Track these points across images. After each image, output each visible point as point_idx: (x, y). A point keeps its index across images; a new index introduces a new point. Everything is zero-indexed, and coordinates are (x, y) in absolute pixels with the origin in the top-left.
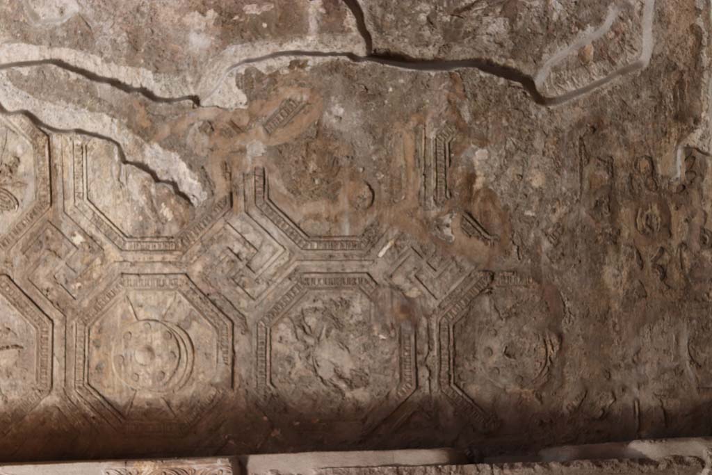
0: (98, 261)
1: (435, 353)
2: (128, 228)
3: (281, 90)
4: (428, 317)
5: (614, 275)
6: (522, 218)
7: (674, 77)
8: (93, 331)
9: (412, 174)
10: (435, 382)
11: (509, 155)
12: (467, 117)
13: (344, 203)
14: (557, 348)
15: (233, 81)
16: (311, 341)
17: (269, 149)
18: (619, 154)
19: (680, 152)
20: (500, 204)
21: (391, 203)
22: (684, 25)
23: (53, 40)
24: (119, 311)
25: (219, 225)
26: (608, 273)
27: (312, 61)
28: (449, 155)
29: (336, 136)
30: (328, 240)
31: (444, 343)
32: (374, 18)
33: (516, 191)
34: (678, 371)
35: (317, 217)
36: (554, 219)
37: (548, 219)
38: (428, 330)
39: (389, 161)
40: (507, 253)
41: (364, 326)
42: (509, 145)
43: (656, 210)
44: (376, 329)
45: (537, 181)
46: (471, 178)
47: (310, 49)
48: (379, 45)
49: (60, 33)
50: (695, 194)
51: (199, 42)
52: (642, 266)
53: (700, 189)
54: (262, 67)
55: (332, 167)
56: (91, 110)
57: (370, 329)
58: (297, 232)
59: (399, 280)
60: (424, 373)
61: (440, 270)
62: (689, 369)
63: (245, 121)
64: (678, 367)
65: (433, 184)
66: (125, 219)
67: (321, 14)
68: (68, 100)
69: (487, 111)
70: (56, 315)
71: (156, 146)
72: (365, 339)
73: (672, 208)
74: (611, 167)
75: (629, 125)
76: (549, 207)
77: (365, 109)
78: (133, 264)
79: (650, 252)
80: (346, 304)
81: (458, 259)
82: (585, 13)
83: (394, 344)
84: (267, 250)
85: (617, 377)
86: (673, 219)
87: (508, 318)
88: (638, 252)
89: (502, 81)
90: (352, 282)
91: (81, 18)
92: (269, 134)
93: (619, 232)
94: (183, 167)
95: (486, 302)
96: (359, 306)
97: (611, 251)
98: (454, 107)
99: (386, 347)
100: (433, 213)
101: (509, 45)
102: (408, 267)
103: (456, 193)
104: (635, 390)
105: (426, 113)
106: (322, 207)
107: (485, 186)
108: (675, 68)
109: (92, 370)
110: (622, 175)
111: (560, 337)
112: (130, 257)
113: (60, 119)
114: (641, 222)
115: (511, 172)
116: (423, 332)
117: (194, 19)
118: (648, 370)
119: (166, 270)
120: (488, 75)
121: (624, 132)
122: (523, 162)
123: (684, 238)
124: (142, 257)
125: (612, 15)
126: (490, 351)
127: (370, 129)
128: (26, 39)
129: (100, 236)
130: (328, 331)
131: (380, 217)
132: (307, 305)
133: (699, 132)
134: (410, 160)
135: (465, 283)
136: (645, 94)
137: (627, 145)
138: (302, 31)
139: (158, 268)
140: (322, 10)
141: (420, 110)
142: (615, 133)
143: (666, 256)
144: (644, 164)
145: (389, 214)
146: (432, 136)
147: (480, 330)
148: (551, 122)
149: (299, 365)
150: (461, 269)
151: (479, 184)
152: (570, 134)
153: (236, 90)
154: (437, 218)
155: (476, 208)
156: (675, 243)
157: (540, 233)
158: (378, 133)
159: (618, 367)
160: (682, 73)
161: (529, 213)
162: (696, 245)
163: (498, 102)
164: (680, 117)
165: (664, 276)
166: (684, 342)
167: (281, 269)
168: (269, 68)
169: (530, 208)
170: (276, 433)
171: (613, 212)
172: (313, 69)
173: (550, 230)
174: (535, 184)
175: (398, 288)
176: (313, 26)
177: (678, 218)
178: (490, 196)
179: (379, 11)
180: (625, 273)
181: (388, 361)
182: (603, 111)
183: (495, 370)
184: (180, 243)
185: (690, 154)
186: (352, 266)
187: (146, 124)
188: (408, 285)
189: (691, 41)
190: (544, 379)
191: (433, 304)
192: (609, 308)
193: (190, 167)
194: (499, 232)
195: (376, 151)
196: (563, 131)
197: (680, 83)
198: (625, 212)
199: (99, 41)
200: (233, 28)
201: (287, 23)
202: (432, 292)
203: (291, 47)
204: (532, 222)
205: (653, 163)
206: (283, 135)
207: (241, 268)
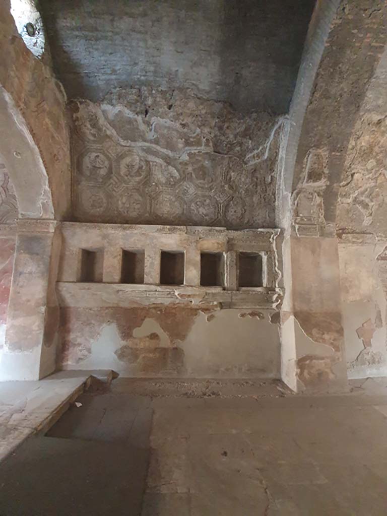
0: (158, 188)
1: (221, 211)
2: (164, 182)
3: (196, 157)
4: (220, 204)
5: (255, 199)
6: (240, 187)
8: (156, 202)
9: (220, 176)
10: (221, 217)
11: (238, 174)
12: (231, 165)
13: (206, 181)
15: (186, 154)
16: (198, 207)
17: (193, 169)
18: (259, 176)
19: (270, 177)
20: (236, 184)
21: (215, 182)
22: (274, 151)
23: (151, 141)
24: (161, 198)
25: (182, 183)
27: (203, 152)
28: (227, 173)
29: (205, 167)
30: (202, 188)
31: (223, 209)
32: (215, 144)
33: (239, 181)
34: (266, 218)
35: (201, 183)
36: (245, 187)
38: (220, 207)
39: (215, 173)
40: (236, 193)
41: (208, 205)
42: (238, 172)
43: (264, 187)
44: (211, 206)
45: (243, 180)
46: (231, 178)
47: (203, 149)
48: (216, 150)
49: (153, 141)
50: (272, 185)
51: (180, 146)
52: (261, 198)
54: (193, 152)
55: (204, 174)
56: (158, 157)
58: (197, 186)
59: (215, 197)
60: (219, 215)
61: (223, 195)
62: (268, 218)
63: (188, 163)
65: (224, 178)
66: (163, 180)
67: (205, 142)
68: (153, 155)
69: (235, 165)
71: (170, 166)
72: (208, 207)
73: (267, 187)
74: (257, 178)
75: (261, 170)
76: (245, 185)
77: (212, 162)
78: (164, 190)
79: (262, 196)
80: (205, 201)
81: (227, 193)
82: (255, 147)
83: (214, 209)
84: (191, 189)
85: (254, 218)
87: (235, 205)
88: (260, 195)
89: (238, 159)
90: (207, 196)
91: (157, 138)
92: (193, 165)
93: (257, 191)
95: (231, 202)
96: (208, 201)
97: (255, 194)
98: (229, 164)
99: (212, 210)
100: (223, 184)
101: (240, 153)
102: (217, 194)
103: (228, 181)
104: (258, 220)
105: (223, 165)
106: (202, 181)
107: (233, 180)
108: (271, 160)
109: (155, 209)
110: (259, 180)
111: (245, 209)
112: (164, 188)
113: (152, 159)
114: (261, 189)
115: (238, 178)
117: (180, 140)
118: (260, 217)
119: (171, 191)
120: (236, 158)
121: (260, 172)
122: (240, 176)
123: (269, 193)
124: (166, 188)
125: (261, 148)
126: (232, 212)
127: (212, 167)
128: (145, 141)
129: (158, 183)
130: (201, 205)
131: (213, 184)
132: (198, 200)
133: (274, 173)
134: (220, 173)
135: (228, 198)
136: (265, 164)
137: (260, 174)
138: (201, 146)
139: (169, 191)
141: (222, 163)
142: (258, 172)
143: (265, 196)
144: (263, 178)
145: (215, 184)
146: (224, 169)
147: (230, 208)
148: (247, 168)
149: (196, 211)
150: (227, 195)
151: (232, 179)
152: (250, 171)
153: (187, 156)
155: (231, 184)
156: (267, 194)
157: (242, 190)
158: (214, 168)
159: (255, 216)
161: (241, 186)
162: (271, 194)
163: (237, 163)
164: (270, 170)
165: (265, 200)
166: (267, 213)
167: (193, 193)
169: (241, 184)
171: (256, 186)
173: (244, 189)
175: (215, 198)
176: (203, 145)
177: (268, 189)
178: (234, 182)
179: (217, 143)
180: (257, 199)
181: (212, 212)
182: (256, 167)
183: (232, 215)
184: (174, 186)
185: (272, 177)
186: (207, 194)
189: (275, 154)
190: (241, 217)
191: (221, 202)
192: (254, 205)
193: (177, 171)
194: (235, 189)
195: (213, 171)
197: (272, 163)
198: (259, 187)
199: (161, 143)
200: (187, 143)
201: (198, 143)
202: (221, 199)
203: (199, 148)
204: (241, 188)
205: (265, 178)
206: (196, 166)
207: (185, 192)
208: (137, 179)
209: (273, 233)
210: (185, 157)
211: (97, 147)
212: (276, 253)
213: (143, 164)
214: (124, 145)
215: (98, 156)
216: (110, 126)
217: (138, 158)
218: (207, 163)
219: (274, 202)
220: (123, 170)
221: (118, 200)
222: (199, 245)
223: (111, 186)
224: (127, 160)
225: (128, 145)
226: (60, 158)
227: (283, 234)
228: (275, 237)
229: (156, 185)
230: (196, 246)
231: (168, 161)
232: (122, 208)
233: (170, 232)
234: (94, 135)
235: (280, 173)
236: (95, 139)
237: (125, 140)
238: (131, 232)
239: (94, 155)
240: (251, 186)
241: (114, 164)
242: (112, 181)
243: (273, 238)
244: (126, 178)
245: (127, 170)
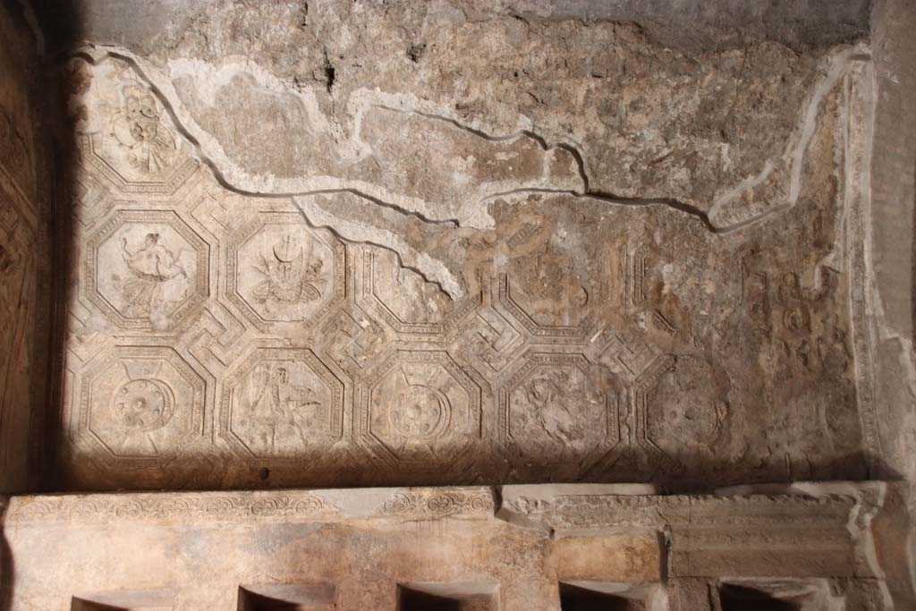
0: (380, 340)
1: (633, 414)
2: (403, 315)
3: (521, 216)
4: (628, 388)
5: (767, 359)
6: (698, 316)
7: (814, 214)
8: (375, 392)
9: (617, 282)
10: (633, 437)
11: (689, 269)
12: (658, 240)
13: (565, 302)
14: (725, 413)
15: (485, 209)
16: (540, 404)
17: (510, 260)
18: (772, 271)
19: (817, 270)
20: (682, 305)
21: (601, 302)
22: (824, 176)
23: (351, 174)
24: (395, 378)
25: (472, 316)
26: (763, 359)
27: (545, 196)
28: (645, 268)
29: (561, 252)
30: (553, 328)
31: (640, 407)
32: (591, 166)
33: (694, 296)
34: (819, 434)
35: (545, 311)
36: (722, 317)
37: (718, 317)
38: (628, 398)
39: (599, 271)
40: (686, 342)
41: (580, 393)
42: (689, 262)
43: (799, 313)
44: (589, 395)
45: (710, 288)
46: (660, 286)
47: (543, 187)
48: (594, 186)
49: (357, 169)
50: (829, 302)
51: (460, 179)
52: (789, 354)
53: (833, 298)
54: (507, 199)
55: (557, 274)
56: (378, 227)
57: (584, 396)
58: (530, 322)
59: (606, 359)
60: (625, 429)
61: (636, 353)
62: (827, 432)
63: (493, 238)
64: (818, 431)
65: (632, 289)
66: (401, 309)
67: (553, 161)
68: (360, 220)
69: (673, 236)
70: (346, 379)
71: (426, 256)
72: (580, 403)
73: (811, 312)
74: (765, 281)
75: (779, 249)
76: (718, 308)
77: (583, 232)
78: (406, 343)
79: (795, 344)
80: (567, 377)
81: (650, 345)
82: (748, 166)
83: (602, 407)
84: (507, 335)
85: (771, 437)
86: (812, 320)
87: (687, 390)
88: (786, 344)
89: (685, 214)
90: (571, 360)
91: (373, 159)
92: (511, 249)
93: (771, 329)
94: (446, 272)
95: (671, 378)
96: (575, 379)
97: (765, 342)
98: (649, 233)
99: (596, 409)
100: (632, 311)
101: (690, 188)
102: (613, 350)
103: (649, 297)
104: (786, 446)
105: (628, 237)
106: (548, 304)
107: (671, 293)
108: (815, 207)
109: (374, 422)
110: (774, 286)
111: (728, 405)
112: (404, 337)
113: (354, 233)
114: (788, 322)
115: (690, 282)
116: (624, 399)
117: (458, 162)
118: (796, 432)
119: (431, 348)
120: (675, 210)
121: (775, 254)
122: (700, 275)
123: (820, 334)
124: (413, 338)
125: (768, 168)
126: (674, 414)
127: (587, 248)
128: (330, 173)
129: (382, 322)
130: (552, 397)
131: (593, 312)
132: (536, 377)
133: (832, 256)
134: (615, 271)
135: (655, 363)
136: (792, 226)
137: (778, 264)
138: (537, 174)
139: (425, 346)
140: (554, 158)
141: (623, 234)
142: (768, 255)
143: (807, 347)
144: (790, 278)
145: (599, 311)
146: (632, 253)
147: (667, 399)
148: (720, 246)
149: (531, 421)
150: (652, 353)
151: (666, 290)
152: (735, 256)
153: (487, 215)
154: (634, 315)
155: (664, 307)
156: (813, 337)
157: (711, 328)
158: (592, 251)
159: (771, 428)
160: (820, 211)
161: (703, 313)
162: (830, 340)
163: (682, 230)
164: (818, 244)
165: (806, 362)
166: (822, 412)
167: (517, 349)
168: (513, 200)
169: (704, 309)
170: (514, 472)
171: (767, 313)
172: (546, 202)
173: (719, 325)
174: (708, 291)
175: (605, 366)
176: (546, 170)
177: (816, 319)
178: (674, 299)
179: (594, 160)
180: (775, 359)
181: (597, 420)
182: (760, 238)
183: (679, 429)
184: (442, 327)
185: (826, 272)
186: (571, 349)
187: (419, 239)
188: (613, 363)
189: (829, 187)
190: (716, 436)
191: (631, 378)
192: (764, 385)
193: (451, 272)
194: (680, 326)
195: (590, 264)
196: (729, 253)
197: (819, 219)
198: (776, 314)
199: (386, 176)
200: (487, 169)
201: (527, 167)
202: (633, 368)
203: (529, 185)
204: (705, 320)
205: (797, 278)
206: (521, 250)
207: (487, 348)
208: (304, 309)
209: (855, 501)
210: (478, 218)
211: (151, 203)
212: (883, 585)
213: (324, 252)
214: (251, 189)
215: (154, 237)
216: (203, 129)
217: (303, 235)
218: (565, 237)
219: (846, 367)
220: (249, 283)
221: (227, 394)
222: (552, 560)
223: (202, 340)
224: (265, 243)
225: (267, 190)
226: (15, 257)
227: (902, 502)
228: (868, 518)
229: (376, 327)
230: (542, 565)
231: (418, 231)
232: (243, 423)
233: (435, 513)
234: (145, 166)
235: (860, 254)
236: (146, 178)
237: (254, 172)
238: (281, 520)
239: (138, 234)
240: (744, 313)
241: (218, 262)
242: (205, 322)
243: (859, 522)
244: (259, 308)
245: (263, 278)
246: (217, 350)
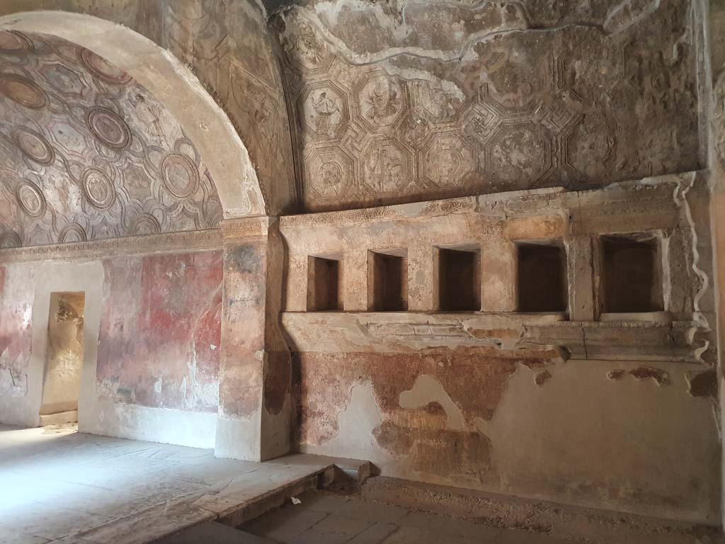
0: (427, 129)
1: (559, 150)
2: (437, 114)
3: (492, 49)
4: (556, 136)
5: (641, 109)
6: (597, 89)
7: (672, 11)
8: (427, 155)
9: (548, 76)
10: (559, 163)
11: (591, 62)
12: (571, 47)
13: (520, 93)
14: (613, 143)
15: (472, 49)
16: (508, 151)
17: (489, 75)
18: (644, 53)
19: (675, 47)
20: (587, 84)
21: (540, 90)
23: (405, 44)
24: (435, 147)
25: (470, 108)
26: (638, 109)
27: (504, 34)
28: (564, 65)
29: (516, 65)
30: (513, 109)
31: (563, 145)
32: (529, 11)
33: (594, 77)
34: (671, 148)
35: (509, 100)
36: (612, 87)
37: (609, 87)
38: (557, 142)
39: (538, 73)
40: (591, 105)
41: (530, 143)
42: (591, 57)
43: (662, 75)
44: (535, 143)
45: (604, 71)
46: (574, 74)
47: (504, 29)
48: (532, 22)
49: (408, 41)
50: (682, 66)
51: (459, 35)
52: (655, 102)
53: (685, 63)
54: (484, 41)
55: (515, 79)
56: (420, 70)
57: (532, 143)
58: (502, 109)
59: (544, 122)
60: (555, 159)
61: (561, 116)
62: (676, 146)
63: (478, 65)
64: (671, 146)
65: (557, 79)
66: (435, 111)
67: (506, 14)
68: (411, 67)
69: (580, 43)
70: (412, 151)
71: (445, 81)
72: (530, 148)
73: (670, 74)
74: (640, 60)
75: (649, 38)
76: (610, 83)
77: (527, 51)
78: (440, 128)
79: (659, 96)
80: (523, 134)
81: (569, 110)
83: (542, 149)
84: (490, 116)
85: (641, 153)
86: (671, 79)
87: (591, 133)
88: (653, 97)
89: (587, 28)
90: (524, 125)
91: (414, 33)
92: (487, 68)
93: (644, 89)
94: (456, 87)
95: (581, 127)
96: (527, 135)
97: (639, 97)
98: (565, 44)
99: (539, 150)
100: (557, 92)
101: (591, 12)
102: (547, 116)
103: (567, 82)
104: (649, 158)
105: (553, 49)
106: (511, 96)
107: (580, 77)
108: (673, 5)
109: (426, 171)
110: (646, 62)
111: (615, 139)
112: (438, 126)
113: (409, 75)
114: (655, 83)
115: (592, 70)
116: (554, 143)
117: (455, 25)
118: (657, 148)
119: (452, 129)
120: (580, 27)
121: (646, 41)
122: (598, 64)
123: (676, 87)
124: (443, 125)
126: (583, 148)
127: (529, 60)
128: (394, 46)
129: (427, 119)
130: (515, 146)
131: (535, 96)
132: (506, 137)
133: (685, 36)
134: (547, 70)
135: (572, 120)
136: (657, 22)
137: (648, 48)
138: (499, 23)
139: (448, 129)
140: (506, 11)
141: (550, 48)
142: (642, 43)
143: (667, 97)
144: (656, 56)
145: (539, 95)
146: (556, 58)
147: (579, 140)
148: (611, 43)
149: (504, 161)
150: (570, 114)
151: (577, 76)
152: (620, 47)
153: (474, 52)
154: (559, 94)
155: (576, 87)
157: (605, 94)
158: (533, 61)
159: (641, 149)
160: (676, 8)
161: (600, 86)
162: (682, 90)
163: (585, 38)
164: (675, 30)
165: (666, 106)
166: (674, 134)
167: (495, 124)
168: (487, 41)
169: (600, 83)
170: (495, 188)
171: (641, 80)
172: (504, 38)
173: (610, 92)
174: (603, 73)
175: (543, 125)
176: (503, 20)
177: (673, 79)
178: (583, 81)
179: (531, 7)
180: (645, 107)
181: (540, 155)
182: (636, 33)
183: (585, 156)
184: (456, 118)
185: (680, 48)
186: (524, 119)
187: (441, 72)
188: (548, 123)
190: (607, 157)
191: (558, 130)
192: (638, 124)
193: (458, 87)
194: (587, 96)
195: (532, 69)
196: (616, 46)
197: (675, 13)
198: (647, 79)
199: (422, 41)
200: (471, 27)
201: (493, 20)
202: (558, 126)
203: (495, 30)
204: (602, 90)
205: (661, 54)
206: (494, 68)
207: (479, 125)
208: (390, 119)
210: (472, 56)
211: (320, 78)
212: (693, 230)
213: (396, 88)
214: (361, 62)
215: (324, 95)
216: (335, 36)
217: (386, 81)
218: (517, 56)
219: (692, 105)
220: (366, 109)
221: (362, 165)
222: (507, 230)
223: (350, 141)
224: (370, 88)
225: (368, 61)
226: (267, 114)
228: (684, 193)
229: (424, 123)
230: (502, 233)
231: (439, 70)
232: (370, 178)
233: (445, 212)
234: (314, 61)
235: (701, 32)
236: (316, 67)
237: (360, 54)
238: (379, 220)
239: (318, 93)
240: (626, 82)
241: (351, 102)
242: (350, 132)
243: (679, 195)
244: (371, 122)
245: (371, 106)
246: (356, 145)
